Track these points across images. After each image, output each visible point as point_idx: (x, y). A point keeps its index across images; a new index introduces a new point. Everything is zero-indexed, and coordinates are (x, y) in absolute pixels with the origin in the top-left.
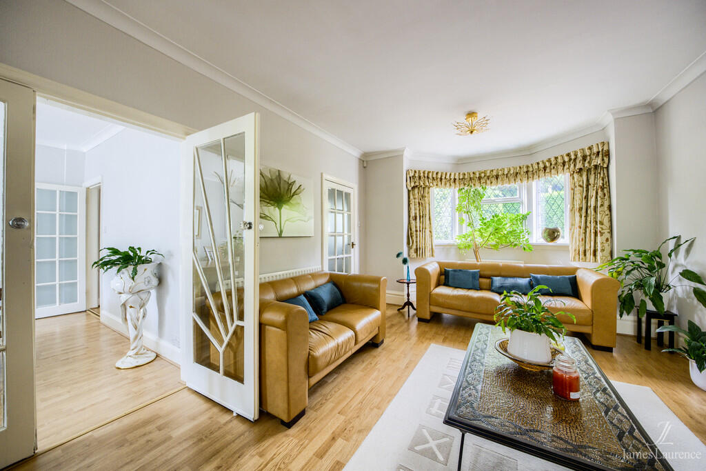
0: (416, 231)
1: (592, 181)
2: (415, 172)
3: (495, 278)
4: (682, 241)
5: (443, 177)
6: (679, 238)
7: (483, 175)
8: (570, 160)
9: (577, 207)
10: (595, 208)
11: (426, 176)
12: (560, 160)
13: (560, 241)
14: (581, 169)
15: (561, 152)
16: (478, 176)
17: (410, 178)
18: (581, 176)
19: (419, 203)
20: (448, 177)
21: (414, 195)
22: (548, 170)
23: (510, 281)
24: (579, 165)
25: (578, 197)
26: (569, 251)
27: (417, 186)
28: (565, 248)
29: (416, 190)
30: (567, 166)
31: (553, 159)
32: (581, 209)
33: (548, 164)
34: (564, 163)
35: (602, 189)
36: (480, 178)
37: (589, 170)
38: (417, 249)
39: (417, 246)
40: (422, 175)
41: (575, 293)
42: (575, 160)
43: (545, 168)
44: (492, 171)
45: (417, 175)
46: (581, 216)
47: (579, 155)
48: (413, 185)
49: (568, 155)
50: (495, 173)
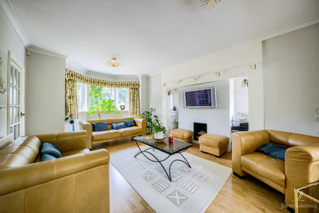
0: (71, 105)
1: (135, 92)
2: (70, 71)
3: (113, 124)
4: (153, 109)
5: (83, 78)
6: (152, 108)
7: (99, 81)
8: (129, 84)
9: (131, 99)
10: (136, 100)
11: (75, 75)
12: (126, 83)
13: (125, 110)
14: (132, 88)
15: (128, 81)
16: (97, 81)
17: (68, 74)
18: (132, 90)
19: (71, 89)
20: (84, 78)
21: (69, 84)
22: (123, 86)
23: (119, 124)
24: (132, 87)
25: (132, 96)
26: (128, 113)
27: (70, 79)
28: (127, 112)
29: (70, 82)
30: (128, 86)
31: (124, 83)
32: (132, 100)
33: (123, 84)
34: (128, 85)
35: (138, 95)
36: (98, 82)
37: (134, 89)
38: (71, 115)
39: (71, 113)
40: (73, 74)
41: (135, 125)
42: (131, 84)
43: (122, 85)
44: (103, 81)
45: (71, 73)
46: (133, 102)
47: (132, 83)
48: (69, 78)
49: (129, 82)
50: (104, 82)
